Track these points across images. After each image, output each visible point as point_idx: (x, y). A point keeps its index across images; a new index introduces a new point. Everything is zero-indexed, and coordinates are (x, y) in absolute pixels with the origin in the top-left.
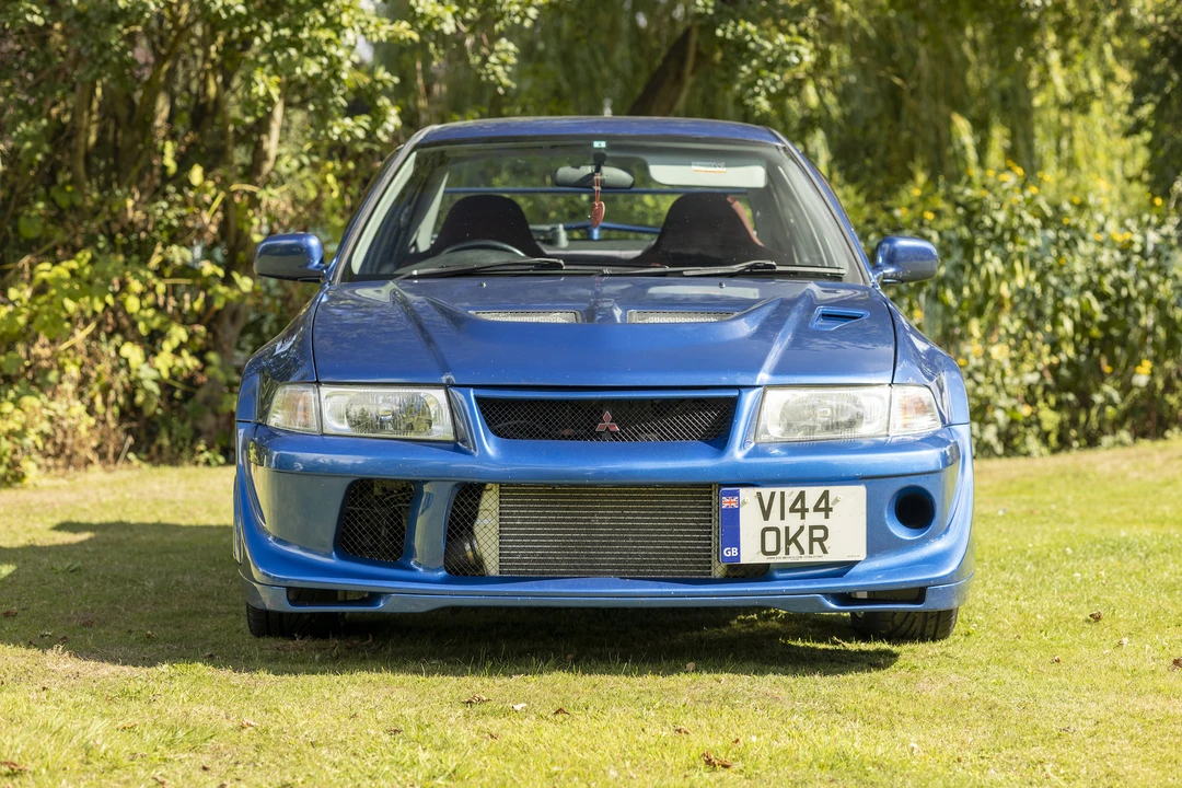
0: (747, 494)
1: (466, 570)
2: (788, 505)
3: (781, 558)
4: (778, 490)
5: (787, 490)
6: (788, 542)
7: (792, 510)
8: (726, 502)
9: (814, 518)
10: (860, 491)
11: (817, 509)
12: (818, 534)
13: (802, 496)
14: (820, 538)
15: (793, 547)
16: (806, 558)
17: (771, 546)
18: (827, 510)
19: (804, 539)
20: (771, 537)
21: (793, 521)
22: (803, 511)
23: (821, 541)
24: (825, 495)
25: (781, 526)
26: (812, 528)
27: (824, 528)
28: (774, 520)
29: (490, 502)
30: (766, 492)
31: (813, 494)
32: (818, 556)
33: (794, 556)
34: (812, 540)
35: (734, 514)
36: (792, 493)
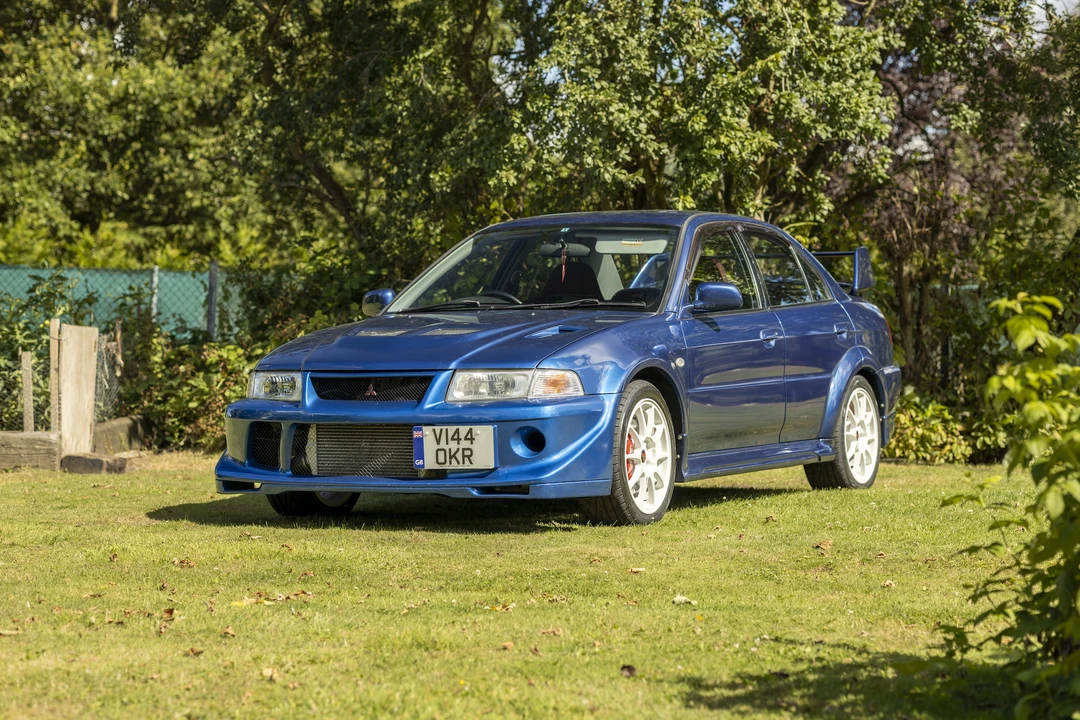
0: (427, 431)
1: (303, 472)
2: (450, 436)
3: (447, 466)
4: (444, 428)
5: (449, 428)
6: (451, 458)
7: (453, 439)
8: (416, 434)
9: (465, 444)
10: (490, 429)
11: (466, 439)
12: (467, 453)
13: (457, 431)
14: (468, 455)
15: (453, 460)
16: (461, 467)
17: (441, 460)
18: (472, 440)
19: (459, 456)
20: (441, 454)
21: (453, 445)
22: (459, 440)
23: (469, 457)
24: (471, 431)
25: (447, 448)
26: (464, 450)
27: (470, 450)
28: (443, 444)
29: (312, 434)
30: (438, 429)
31: (464, 430)
32: (467, 466)
33: (454, 465)
34: (464, 456)
35: (421, 440)
36: (452, 429)
